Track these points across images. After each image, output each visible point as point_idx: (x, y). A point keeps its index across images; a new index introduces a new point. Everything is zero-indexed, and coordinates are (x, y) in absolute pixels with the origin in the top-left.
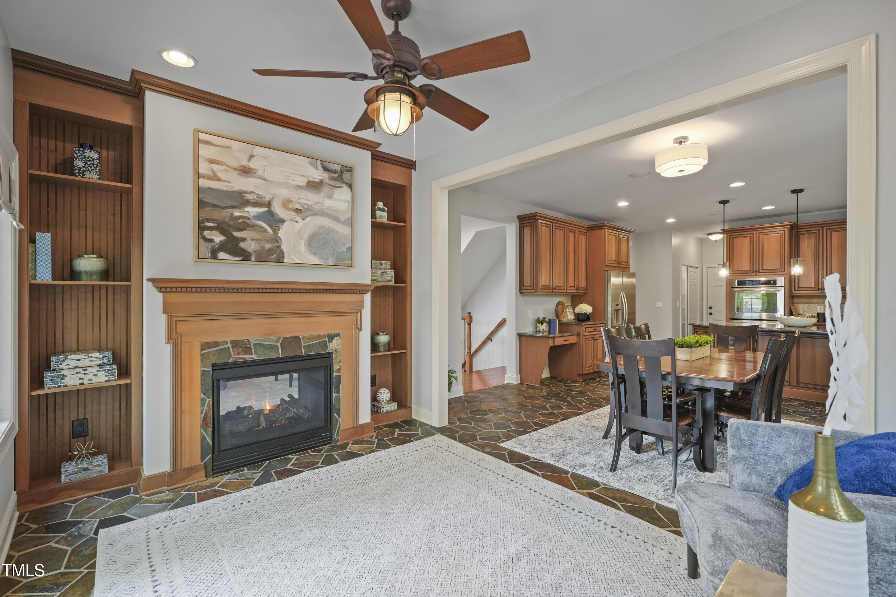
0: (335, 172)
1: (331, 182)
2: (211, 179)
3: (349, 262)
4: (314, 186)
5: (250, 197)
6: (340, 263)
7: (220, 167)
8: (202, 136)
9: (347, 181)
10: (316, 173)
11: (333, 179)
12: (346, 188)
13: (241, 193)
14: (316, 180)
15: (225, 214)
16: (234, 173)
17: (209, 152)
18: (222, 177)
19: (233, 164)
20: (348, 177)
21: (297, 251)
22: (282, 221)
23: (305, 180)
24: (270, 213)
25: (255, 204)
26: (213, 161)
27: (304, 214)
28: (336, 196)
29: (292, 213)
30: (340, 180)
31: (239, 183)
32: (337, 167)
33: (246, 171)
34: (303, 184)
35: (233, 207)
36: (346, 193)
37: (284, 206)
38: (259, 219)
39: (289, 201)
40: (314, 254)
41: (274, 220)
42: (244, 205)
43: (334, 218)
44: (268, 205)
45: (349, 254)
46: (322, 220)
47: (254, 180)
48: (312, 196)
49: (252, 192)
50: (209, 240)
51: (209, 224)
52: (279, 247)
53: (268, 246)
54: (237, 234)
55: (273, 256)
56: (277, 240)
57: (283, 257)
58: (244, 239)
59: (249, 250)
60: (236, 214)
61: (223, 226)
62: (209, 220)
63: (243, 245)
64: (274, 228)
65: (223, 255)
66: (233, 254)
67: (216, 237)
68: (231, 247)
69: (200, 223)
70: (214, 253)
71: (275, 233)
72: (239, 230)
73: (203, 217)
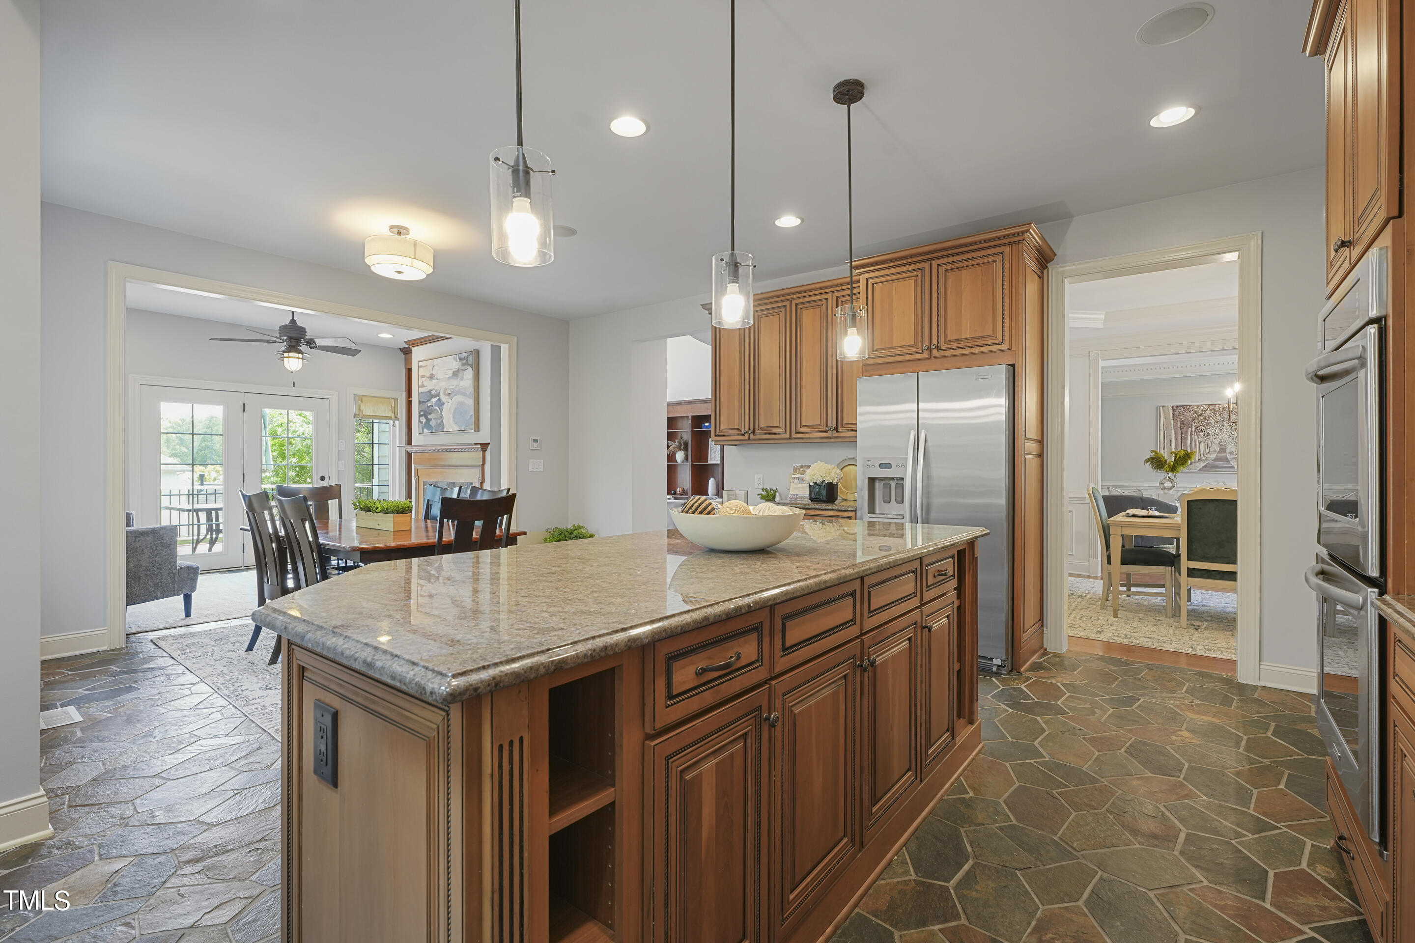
0: (464, 359)
1: (463, 368)
2: (422, 387)
3: (472, 427)
4: (455, 374)
5: (433, 392)
6: (467, 428)
7: (425, 378)
8: (420, 364)
9: (470, 363)
10: (456, 365)
11: (464, 365)
12: (470, 369)
13: (430, 391)
14: (456, 370)
15: (426, 406)
16: (428, 380)
17: (422, 372)
18: (425, 384)
19: (428, 375)
20: (471, 360)
21: (449, 424)
22: (443, 404)
23: (451, 372)
24: (440, 400)
25: (434, 396)
26: (423, 377)
27: (452, 396)
28: (465, 377)
29: (447, 397)
30: (467, 364)
31: (430, 385)
32: (465, 355)
33: (432, 377)
34: (451, 375)
35: (428, 401)
36: (469, 373)
37: (444, 394)
38: (436, 405)
39: (446, 389)
40: (456, 423)
41: (441, 404)
42: (431, 398)
43: (464, 394)
44: (439, 395)
45: (472, 421)
46: (458, 398)
47: (435, 381)
48: (455, 382)
49: (434, 389)
50: (422, 423)
51: (422, 413)
52: (442, 421)
53: (439, 421)
54: (429, 417)
55: (440, 428)
56: (442, 417)
57: (444, 428)
58: (431, 419)
59: (433, 426)
60: (429, 405)
61: (425, 413)
62: (422, 411)
63: (431, 423)
64: (441, 409)
65: (426, 431)
66: (428, 430)
67: (424, 420)
68: (427, 425)
69: (419, 413)
70: (423, 430)
71: (441, 413)
72: (430, 414)
73: (420, 409)
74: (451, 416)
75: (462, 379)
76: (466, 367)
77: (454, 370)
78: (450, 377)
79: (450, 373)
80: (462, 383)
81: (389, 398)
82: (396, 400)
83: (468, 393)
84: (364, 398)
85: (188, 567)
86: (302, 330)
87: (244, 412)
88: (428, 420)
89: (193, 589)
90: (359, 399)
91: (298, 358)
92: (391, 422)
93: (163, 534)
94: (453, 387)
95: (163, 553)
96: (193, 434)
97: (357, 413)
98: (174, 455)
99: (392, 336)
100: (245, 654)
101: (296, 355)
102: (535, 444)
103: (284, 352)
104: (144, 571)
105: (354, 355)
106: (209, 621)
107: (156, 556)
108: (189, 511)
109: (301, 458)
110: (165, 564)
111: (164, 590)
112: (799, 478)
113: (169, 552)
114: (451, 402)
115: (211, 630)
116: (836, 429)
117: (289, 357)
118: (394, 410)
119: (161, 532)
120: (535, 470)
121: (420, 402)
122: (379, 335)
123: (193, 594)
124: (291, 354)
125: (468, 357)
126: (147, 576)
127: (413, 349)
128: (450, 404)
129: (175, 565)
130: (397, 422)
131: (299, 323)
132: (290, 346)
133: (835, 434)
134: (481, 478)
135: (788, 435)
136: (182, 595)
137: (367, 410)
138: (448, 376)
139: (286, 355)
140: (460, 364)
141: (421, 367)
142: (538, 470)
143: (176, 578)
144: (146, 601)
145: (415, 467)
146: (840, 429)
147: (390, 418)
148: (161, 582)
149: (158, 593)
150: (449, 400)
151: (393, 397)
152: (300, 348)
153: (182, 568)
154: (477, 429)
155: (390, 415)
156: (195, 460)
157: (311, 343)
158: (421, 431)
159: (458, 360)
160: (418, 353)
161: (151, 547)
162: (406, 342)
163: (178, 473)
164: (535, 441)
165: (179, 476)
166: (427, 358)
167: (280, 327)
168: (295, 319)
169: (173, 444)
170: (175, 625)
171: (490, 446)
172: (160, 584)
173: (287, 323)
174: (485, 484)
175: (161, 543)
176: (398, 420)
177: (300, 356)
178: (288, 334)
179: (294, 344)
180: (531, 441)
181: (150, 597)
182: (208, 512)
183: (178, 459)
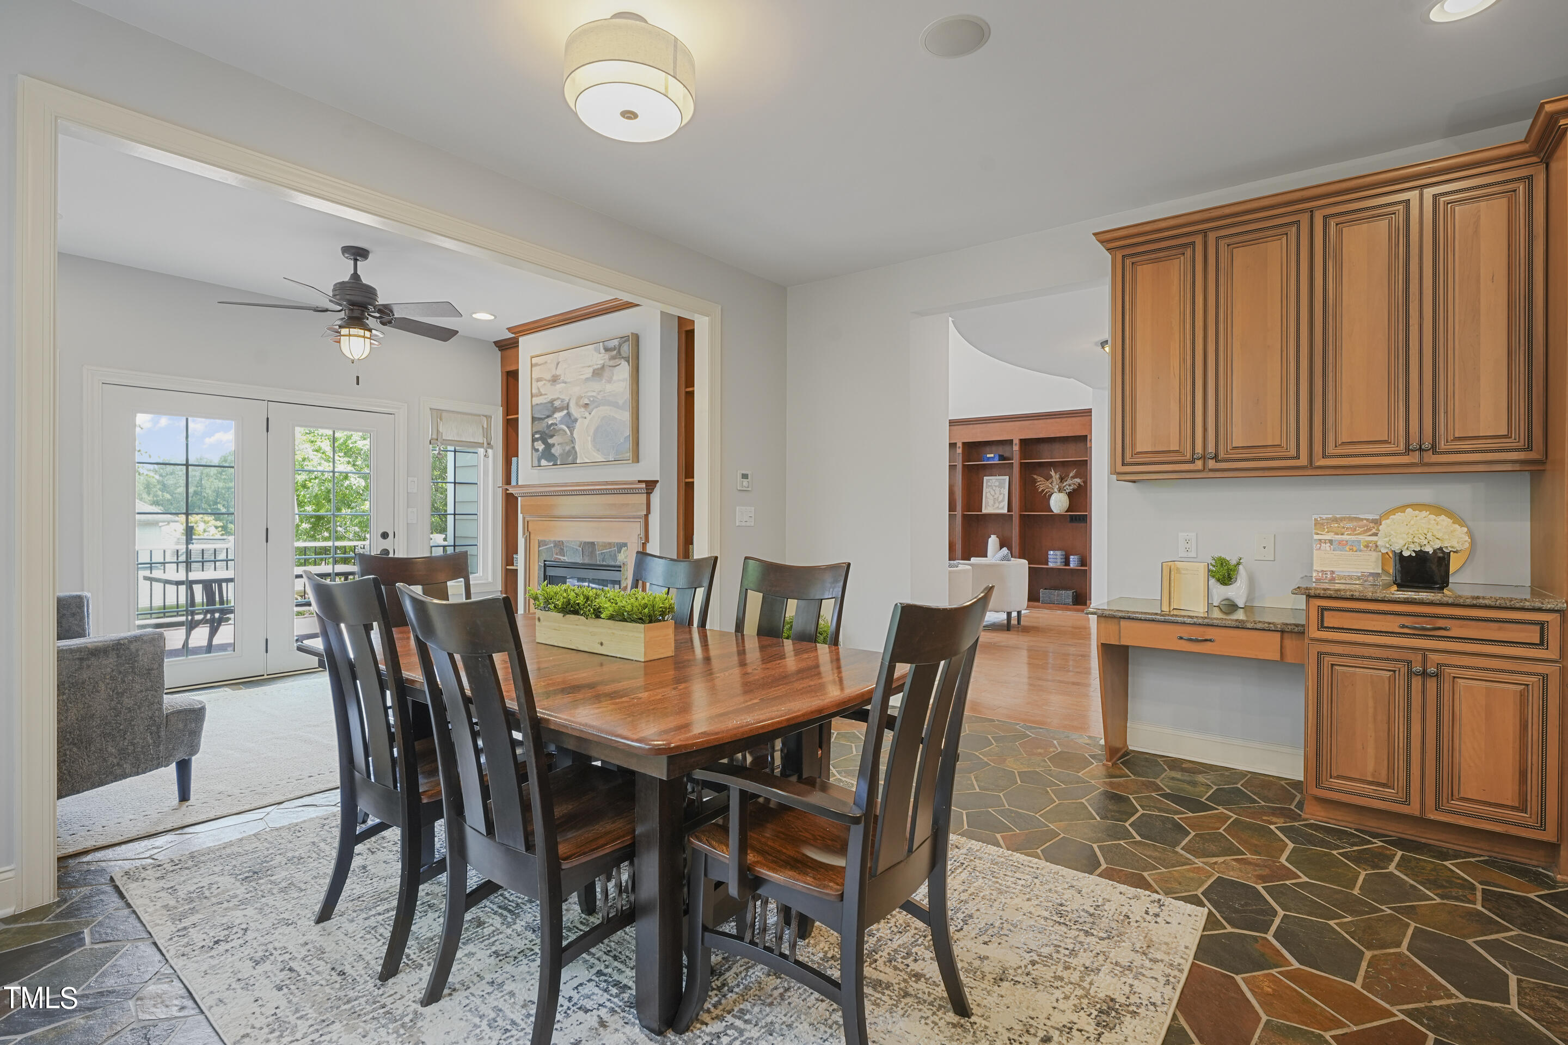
0: (614, 349)
1: (612, 363)
2: (537, 396)
3: (629, 455)
4: (598, 373)
5: (557, 404)
6: (618, 457)
7: (542, 383)
8: (534, 360)
9: (624, 355)
10: (598, 358)
11: (613, 358)
12: (624, 364)
13: (552, 402)
14: (599, 366)
15: (544, 425)
16: (549, 384)
17: (537, 373)
18: (543, 391)
19: (548, 377)
20: (626, 349)
21: (586, 450)
22: (576, 420)
23: (591, 370)
24: (569, 414)
25: (561, 409)
26: (538, 380)
27: (591, 407)
28: (615, 378)
29: (583, 410)
30: (619, 355)
31: (551, 393)
32: (616, 342)
33: (555, 380)
34: (589, 375)
35: (548, 417)
36: (623, 371)
37: (577, 404)
38: (561, 422)
39: (580, 398)
40: (598, 450)
41: (571, 421)
42: (554, 413)
43: (615, 405)
44: (567, 407)
45: (629, 445)
46: (604, 411)
47: (559, 386)
48: (596, 386)
49: (558, 398)
50: (537, 450)
51: (537, 436)
52: (574, 448)
53: (567, 448)
54: (550, 441)
55: (570, 459)
56: (573, 441)
57: (577, 458)
58: (554, 445)
59: (557, 455)
60: (550, 423)
61: (543, 436)
62: (537, 432)
63: (553, 451)
64: (571, 429)
65: (544, 462)
66: (548, 461)
67: (540, 446)
68: (547, 454)
69: (533, 436)
70: (539, 461)
71: (572, 434)
72: (552, 436)
73: (534, 431)
74: (589, 438)
75: (610, 381)
76: (617, 361)
77: (596, 367)
78: (587, 379)
79: (588, 373)
80: (609, 387)
81: (480, 416)
82: (488, 417)
83: (621, 402)
84: (444, 414)
85: (185, 710)
86: (370, 292)
87: (268, 431)
88: (548, 447)
89: (194, 749)
90: (438, 414)
91: (364, 337)
92: (481, 451)
93: (137, 651)
94: (594, 394)
95: (137, 687)
96: (187, 465)
97: (435, 437)
98: (156, 503)
99: (493, 317)
100: (315, 933)
101: (361, 332)
102: (745, 482)
103: (340, 327)
104: (98, 726)
105: (445, 340)
106: (225, 813)
107: (123, 694)
108: (178, 583)
109: (319, 506)
110: (139, 708)
111: (137, 759)
112: (1331, 542)
113: (149, 684)
114: (589, 417)
115: (231, 844)
116: (1434, 448)
117: (350, 335)
118: (487, 432)
119: (133, 647)
120: (744, 524)
121: (534, 419)
122: (474, 316)
123: (193, 758)
124: (353, 331)
125: (620, 345)
126: (104, 735)
127: (520, 339)
128: (586, 422)
129: (160, 709)
130: (490, 451)
131: (365, 280)
132: (350, 318)
133: (1430, 457)
134: (643, 535)
135: (1303, 460)
136: (174, 765)
137: (450, 432)
138: (584, 377)
139: (344, 331)
140: (607, 356)
141: (537, 365)
142: (748, 524)
143: (163, 734)
144: (102, 784)
145: (524, 519)
146: (1442, 445)
147: (481, 445)
148: (133, 744)
149: (127, 767)
150: (587, 414)
151: (486, 414)
152: (367, 321)
153: (172, 713)
154: (636, 458)
155: (481, 441)
156: (190, 508)
157: (386, 316)
158: (536, 463)
159: (602, 351)
160: (528, 346)
161: (112, 678)
162: (509, 329)
163: (161, 524)
164: (745, 476)
165: (163, 528)
166: (550, 350)
167: (335, 285)
168: (359, 272)
169: (155, 489)
170: (160, 829)
171: (658, 485)
172: (131, 748)
173: (347, 279)
174: (648, 545)
175: (133, 668)
176: (492, 448)
177: (368, 334)
178: (348, 297)
179: (357, 314)
180: (739, 476)
181: (111, 777)
182: (207, 585)
183: (161, 507)
